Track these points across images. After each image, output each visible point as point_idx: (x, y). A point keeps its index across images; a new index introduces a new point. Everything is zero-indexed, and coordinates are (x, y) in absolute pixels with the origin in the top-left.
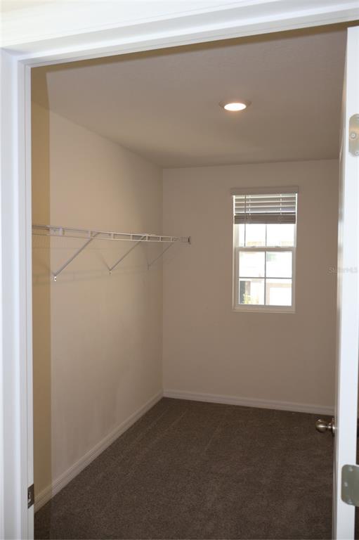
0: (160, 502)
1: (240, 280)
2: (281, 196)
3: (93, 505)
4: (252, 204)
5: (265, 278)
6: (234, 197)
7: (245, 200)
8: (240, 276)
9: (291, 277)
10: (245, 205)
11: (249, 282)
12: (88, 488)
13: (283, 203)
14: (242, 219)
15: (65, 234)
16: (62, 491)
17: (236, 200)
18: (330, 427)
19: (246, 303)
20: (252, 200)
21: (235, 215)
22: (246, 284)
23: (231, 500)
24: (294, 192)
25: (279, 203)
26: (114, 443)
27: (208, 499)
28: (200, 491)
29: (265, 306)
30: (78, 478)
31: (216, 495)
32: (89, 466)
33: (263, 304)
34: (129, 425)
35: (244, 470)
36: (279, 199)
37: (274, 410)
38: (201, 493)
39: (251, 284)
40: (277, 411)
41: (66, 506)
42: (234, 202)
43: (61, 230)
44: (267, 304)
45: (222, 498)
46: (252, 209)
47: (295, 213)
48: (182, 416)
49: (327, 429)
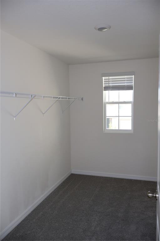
0: (69, 227)
1: (107, 117)
2: (126, 77)
3: (37, 229)
4: (112, 81)
5: (119, 116)
6: (104, 78)
7: (109, 79)
8: (107, 116)
9: (131, 116)
10: (109, 81)
11: (111, 119)
12: (34, 220)
13: (127, 80)
14: (107, 88)
15: (17, 96)
16: (22, 222)
17: (105, 79)
18: (155, 195)
19: (110, 128)
20: (112, 79)
21: (104, 86)
22: (110, 119)
23: (104, 225)
24: (132, 75)
25: (125, 80)
26: (47, 197)
27: (93, 224)
28: (89, 221)
29: (119, 130)
30: (30, 215)
31: (96, 223)
32: (35, 209)
33: (118, 129)
34: (55, 188)
35: (110, 209)
36: (125, 78)
37: (123, 179)
38: (89, 222)
39: (112, 119)
40: (125, 179)
41: (23, 230)
42: (103, 80)
43: (14, 94)
44: (120, 129)
45: (99, 224)
46: (112, 83)
47: (133, 85)
48: (80, 183)
49: (153, 196)
